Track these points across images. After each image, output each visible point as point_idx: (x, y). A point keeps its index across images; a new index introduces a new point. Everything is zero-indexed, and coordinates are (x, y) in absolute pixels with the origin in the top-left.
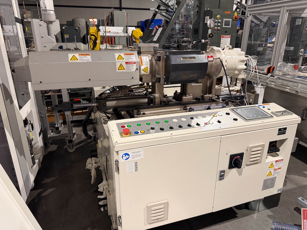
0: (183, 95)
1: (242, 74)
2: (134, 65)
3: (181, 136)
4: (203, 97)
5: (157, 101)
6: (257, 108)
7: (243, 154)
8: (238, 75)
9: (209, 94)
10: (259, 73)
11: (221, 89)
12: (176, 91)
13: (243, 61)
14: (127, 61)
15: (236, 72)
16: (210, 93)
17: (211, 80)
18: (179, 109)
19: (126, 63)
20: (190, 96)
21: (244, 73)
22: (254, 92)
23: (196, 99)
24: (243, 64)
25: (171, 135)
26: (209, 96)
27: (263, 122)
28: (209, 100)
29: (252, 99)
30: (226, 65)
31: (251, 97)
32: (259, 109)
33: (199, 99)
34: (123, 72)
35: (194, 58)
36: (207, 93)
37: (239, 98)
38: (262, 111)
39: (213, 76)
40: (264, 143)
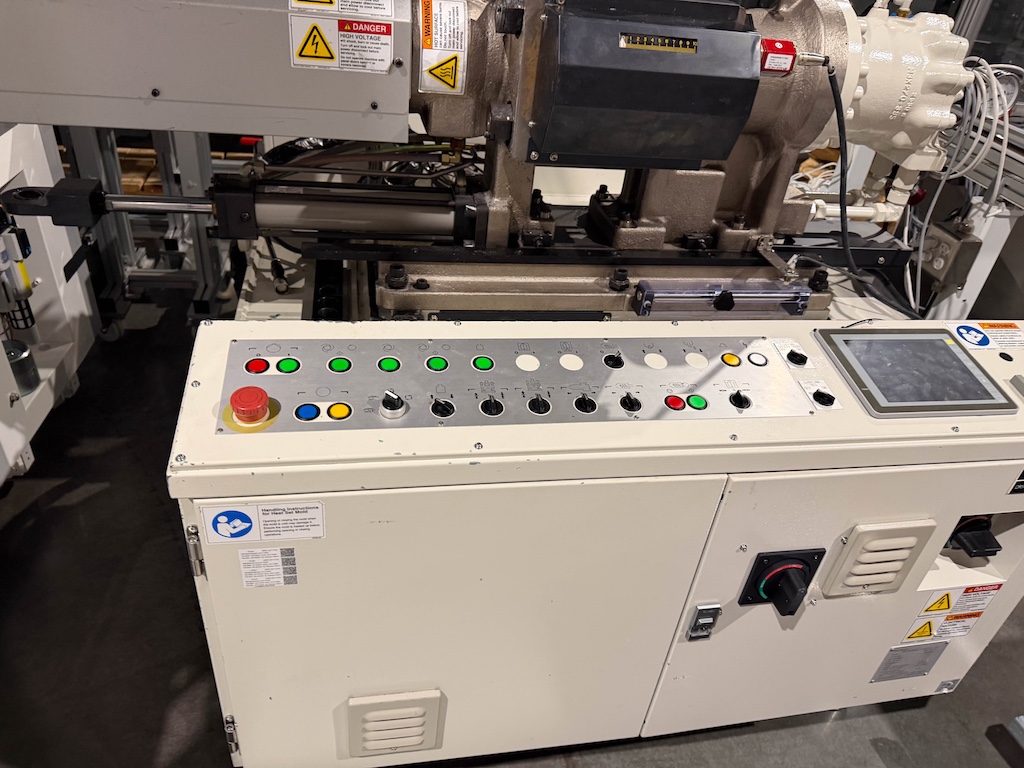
0: (625, 220)
1: (926, 149)
2: (385, 39)
3: (523, 458)
4: (715, 235)
5: (497, 229)
6: (950, 342)
7: (821, 553)
8: (907, 152)
9: (747, 227)
10: (1010, 146)
11: (810, 207)
12: (603, 188)
13: (944, 88)
14: (348, 14)
15: (902, 139)
16: (754, 220)
17: (771, 162)
18: (591, 280)
19: (343, 25)
20: (658, 223)
21: (937, 145)
22: (962, 232)
23: (682, 241)
24: (942, 104)
25: (475, 451)
26: (746, 236)
27: (955, 429)
28: (744, 252)
29: (946, 259)
30: (856, 100)
31: (941, 250)
32: (956, 350)
33: (696, 243)
34: (324, 71)
35: (690, 43)
36: (737, 220)
37: (882, 259)
38: (969, 364)
39: (783, 145)
40: (931, 523)
